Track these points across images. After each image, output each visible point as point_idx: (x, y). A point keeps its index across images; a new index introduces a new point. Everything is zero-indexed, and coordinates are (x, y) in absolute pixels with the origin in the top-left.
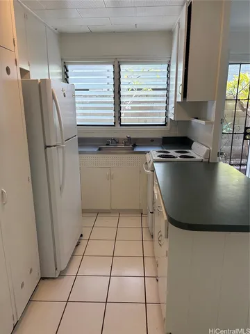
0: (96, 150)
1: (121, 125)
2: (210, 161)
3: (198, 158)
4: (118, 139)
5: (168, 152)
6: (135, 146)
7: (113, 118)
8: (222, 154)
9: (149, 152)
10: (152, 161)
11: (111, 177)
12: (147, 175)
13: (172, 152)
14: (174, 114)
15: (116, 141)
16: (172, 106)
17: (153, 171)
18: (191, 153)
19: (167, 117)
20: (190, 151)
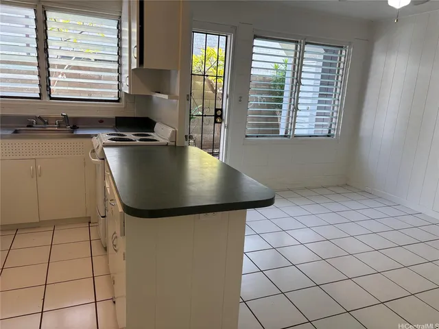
0: (10, 132)
1: (51, 98)
2: (177, 145)
3: (162, 141)
4: (48, 118)
5: (124, 135)
6: (75, 128)
7: (38, 87)
8: (191, 137)
9: (96, 135)
10: (101, 146)
11: (36, 174)
12: (95, 165)
13: (129, 135)
14: (129, 86)
15: (43, 121)
16: (125, 76)
17: (104, 158)
18: (154, 136)
19: (120, 90)
20: (152, 134)
